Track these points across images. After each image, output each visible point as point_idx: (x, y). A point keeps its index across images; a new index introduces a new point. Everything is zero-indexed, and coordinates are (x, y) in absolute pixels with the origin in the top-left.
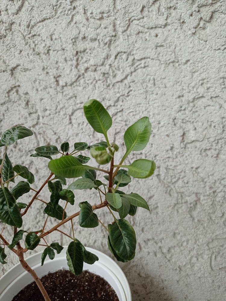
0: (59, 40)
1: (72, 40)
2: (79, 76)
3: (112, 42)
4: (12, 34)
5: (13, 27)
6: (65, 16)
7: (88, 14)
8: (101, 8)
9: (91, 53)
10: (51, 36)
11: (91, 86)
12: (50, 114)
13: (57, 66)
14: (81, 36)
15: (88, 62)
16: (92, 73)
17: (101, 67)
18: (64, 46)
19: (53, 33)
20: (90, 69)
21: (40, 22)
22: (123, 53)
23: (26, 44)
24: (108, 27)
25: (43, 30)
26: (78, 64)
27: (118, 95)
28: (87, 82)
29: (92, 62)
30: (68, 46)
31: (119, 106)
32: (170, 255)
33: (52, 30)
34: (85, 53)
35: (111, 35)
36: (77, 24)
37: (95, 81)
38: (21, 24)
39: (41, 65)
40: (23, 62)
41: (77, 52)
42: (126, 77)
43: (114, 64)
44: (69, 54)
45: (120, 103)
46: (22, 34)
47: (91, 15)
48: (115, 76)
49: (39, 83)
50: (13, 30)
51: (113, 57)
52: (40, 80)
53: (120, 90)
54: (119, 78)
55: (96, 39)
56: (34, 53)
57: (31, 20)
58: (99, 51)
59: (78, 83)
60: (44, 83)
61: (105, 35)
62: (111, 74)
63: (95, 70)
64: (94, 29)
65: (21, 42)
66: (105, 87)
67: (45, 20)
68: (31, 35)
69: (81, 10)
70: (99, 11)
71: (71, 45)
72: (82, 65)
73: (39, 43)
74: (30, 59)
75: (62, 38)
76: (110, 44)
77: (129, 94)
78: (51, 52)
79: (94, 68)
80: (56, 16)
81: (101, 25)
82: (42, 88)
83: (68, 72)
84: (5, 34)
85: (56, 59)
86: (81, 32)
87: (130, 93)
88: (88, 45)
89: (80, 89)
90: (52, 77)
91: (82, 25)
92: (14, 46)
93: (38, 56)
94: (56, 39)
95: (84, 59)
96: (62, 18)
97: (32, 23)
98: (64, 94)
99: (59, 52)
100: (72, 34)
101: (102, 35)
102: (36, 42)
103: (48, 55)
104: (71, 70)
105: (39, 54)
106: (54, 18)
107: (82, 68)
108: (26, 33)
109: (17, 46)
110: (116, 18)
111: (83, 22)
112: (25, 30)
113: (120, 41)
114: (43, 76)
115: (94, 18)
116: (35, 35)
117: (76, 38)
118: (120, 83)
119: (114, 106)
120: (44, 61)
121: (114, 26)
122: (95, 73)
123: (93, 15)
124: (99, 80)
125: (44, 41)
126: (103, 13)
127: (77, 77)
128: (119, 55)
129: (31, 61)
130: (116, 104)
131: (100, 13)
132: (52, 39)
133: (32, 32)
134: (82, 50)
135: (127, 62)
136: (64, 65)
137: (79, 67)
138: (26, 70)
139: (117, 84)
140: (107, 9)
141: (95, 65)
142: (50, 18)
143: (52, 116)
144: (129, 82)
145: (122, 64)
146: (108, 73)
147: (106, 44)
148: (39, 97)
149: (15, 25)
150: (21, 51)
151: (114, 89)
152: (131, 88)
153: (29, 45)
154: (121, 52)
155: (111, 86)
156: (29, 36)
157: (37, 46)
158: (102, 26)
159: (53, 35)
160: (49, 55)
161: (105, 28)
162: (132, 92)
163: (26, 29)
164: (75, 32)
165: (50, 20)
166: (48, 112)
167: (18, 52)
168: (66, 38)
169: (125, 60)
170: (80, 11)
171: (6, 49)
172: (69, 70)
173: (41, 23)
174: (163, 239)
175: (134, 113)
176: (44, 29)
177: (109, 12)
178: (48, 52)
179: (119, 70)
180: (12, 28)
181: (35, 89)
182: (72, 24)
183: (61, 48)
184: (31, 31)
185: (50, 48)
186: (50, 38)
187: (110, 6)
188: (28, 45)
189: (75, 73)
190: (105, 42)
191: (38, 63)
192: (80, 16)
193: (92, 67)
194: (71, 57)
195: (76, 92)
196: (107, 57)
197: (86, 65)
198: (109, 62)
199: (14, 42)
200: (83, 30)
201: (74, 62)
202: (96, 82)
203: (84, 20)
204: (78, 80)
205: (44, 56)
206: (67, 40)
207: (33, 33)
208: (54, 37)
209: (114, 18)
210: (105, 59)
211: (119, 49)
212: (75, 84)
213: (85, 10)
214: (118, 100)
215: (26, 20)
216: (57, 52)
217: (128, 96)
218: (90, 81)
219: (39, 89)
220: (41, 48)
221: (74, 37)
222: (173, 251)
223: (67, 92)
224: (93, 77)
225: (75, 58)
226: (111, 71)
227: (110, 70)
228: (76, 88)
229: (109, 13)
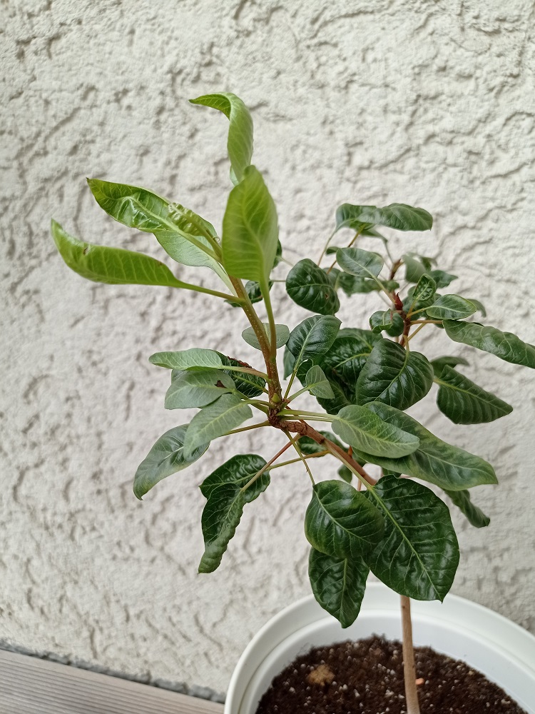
0: (383, 64)
1: (413, 68)
2: (408, 150)
3: (506, 89)
4: (270, 31)
5: (276, 17)
6: (412, 13)
7: (468, 18)
8: (503, 9)
9: (449, 105)
10: (365, 50)
11: (430, 177)
12: (308, 228)
13: (360, 120)
14: (439, 62)
15: (436, 121)
16: (441, 149)
17: (465, 138)
18: (389, 79)
19: (371, 47)
20: (437, 139)
21: (347, 16)
22: (524, 116)
23: (298, 59)
24: (507, 53)
25: (348, 36)
26: (411, 124)
27: (490, 205)
28: (423, 165)
29: (448, 123)
30: (400, 80)
31: (485, 231)
32: (513, 590)
33: (371, 38)
34: (435, 102)
35: (508, 73)
36: (434, 35)
37: (444, 166)
38: (300, 13)
39: (323, 112)
40: (278, 99)
41: (419, 96)
42: (518, 170)
43: (499, 135)
44: (397, 98)
45: (489, 224)
46: (294, 35)
47: (474, 21)
48: (492, 162)
49: (305, 152)
50: (273, 23)
51: (500, 120)
52: (308, 146)
53: (499, 194)
54: (500, 168)
55: (470, 76)
56: (312, 81)
57: (325, 8)
58: (471, 104)
59: (398, 166)
60: (317, 155)
61: (495, 71)
62: (487, 157)
63: (450, 143)
64: (472, 53)
65: (287, 53)
66: (465, 182)
67: (359, 13)
68: (315, 41)
69: (455, 6)
70: (496, 14)
71: (409, 80)
72: (420, 127)
73: (331, 62)
74: (298, 95)
75: (390, 61)
76: (499, 92)
77: (515, 207)
78: (354, 87)
79: (449, 136)
80: (390, 11)
81: (490, 45)
82: (308, 164)
83: (383, 137)
84: (251, 28)
85: (361, 105)
86: (439, 56)
87: (520, 204)
88: (447, 85)
89: (401, 179)
90: (340, 144)
91: (446, 39)
92: (267, 58)
93: (320, 91)
94: (375, 60)
95: (430, 115)
96: (403, 17)
97: (327, 15)
98: (359, 185)
99: (374, 90)
100: (419, 55)
101: (487, 69)
102: (323, 59)
103: (343, 92)
104: (393, 134)
105: (322, 86)
106: (383, 13)
107: (420, 133)
108: (303, 35)
109: (272, 60)
110: (532, 36)
111: (451, 34)
112: (304, 27)
113: (524, 88)
114: (319, 138)
115: (479, 30)
116: (326, 43)
117: (424, 66)
118: (500, 180)
119: (473, 228)
120: (333, 105)
121: (521, 54)
122: (449, 149)
123: (478, 21)
124: (455, 165)
125: (345, 59)
126: (504, 20)
127: (402, 151)
128: (514, 119)
129: (299, 100)
130: (479, 225)
131: (498, 20)
132: (364, 60)
133: (320, 34)
134: (432, 93)
135: (529, 137)
136: (378, 120)
137: (411, 130)
138: (279, 117)
139: (495, 182)
140: (516, 12)
141: (452, 132)
142: (372, 12)
143: (312, 233)
144: (524, 179)
145: (517, 139)
146: (477, 154)
147: (491, 90)
148: (293, 184)
149: (280, 13)
150: (279, 73)
151: (484, 191)
152: (524, 195)
153: (305, 63)
154: (522, 113)
155: (477, 183)
156: (308, 42)
157: (322, 68)
158: (495, 49)
159: (370, 51)
160: (347, 93)
161: (499, 56)
162: (525, 203)
163: (308, 26)
164: (424, 54)
165: (370, 17)
166: (304, 223)
167: (273, 73)
168: (401, 63)
169: (526, 131)
170: (452, 7)
171: (243, 62)
172: (387, 133)
173: (348, 20)
174: (508, 549)
175: (517, 251)
176: (352, 34)
177: (517, 20)
178: (346, 87)
179: (505, 150)
180: (273, 18)
181: (288, 166)
182: (423, 34)
183: (382, 82)
184: (318, 31)
185: (356, 78)
186: (361, 55)
187: (525, 9)
188: (301, 63)
189: (400, 142)
190: (492, 86)
191: (316, 107)
192: (449, 20)
193: (444, 135)
194: (403, 105)
195: (389, 185)
196: (485, 120)
197: (431, 128)
198: (488, 129)
199: (269, 50)
200: (446, 51)
201: (406, 118)
202: (445, 169)
203: (456, 30)
204: (401, 159)
205: (333, 95)
206: (402, 68)
207: (321, 37)
208: (370, 56)
209: (523, 35)
210: (480, 121)
211: (518, 106)
212: (391, 167)
213: (462, 6)
214: (483, 218)
215: (313, 7)
216: (370, 90)
217: (512, 210)
218: (432, 165)
219: (299, 168)
220: (332, 75)
221: (420, 62)
222: (522, 579)
223: (366, 183)
224: (442, 155)
225: (411, 109)
226: (487, 150)
227: (487, 147)
228: (391, 176)
229: (516, 23)
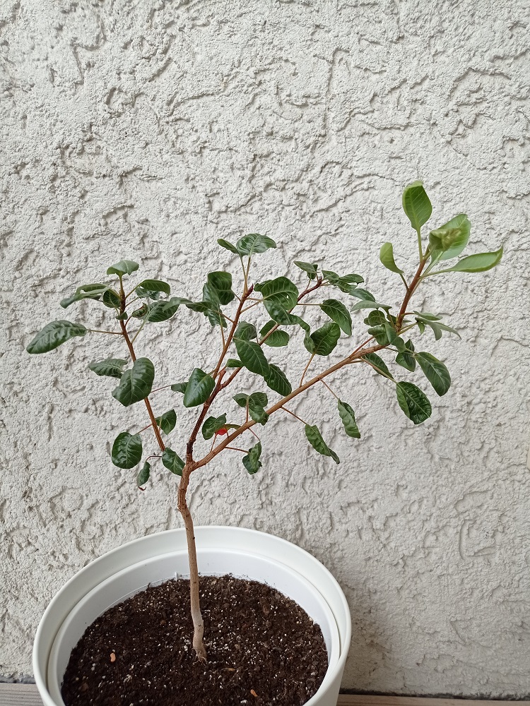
0: (226, 133)
1: (249, 135)
2: (253, 197)
3: (318, 145)
4: (136, 112)
5: (139, 100)
6: (242, 94)
7: (283, 95)
8: (306, 89)
9: (279, 160)
10: (211, 123)
11: (272, 215)
12: (186, 261)
13: (215, 176)
14: (267, 129)
15: (271, 173)
16: (277, 194)
17: (293, 185)
18: (232, 144)
19: (215, 120)
20: (274, 187)
21: (193, 98)
22: (334, 164)
23: (161, 133)
24: (314, 120)
25: (197, 114)
26: (253, 176)
27: (319, 232)
28: (267, 207)
29: (280, 174)
30: (240, 144)
31: (318, 252)
32: (387, 534)
33: (214, 114)
34: (268, 159)
35: (318, 133)
36: (261, 109)
37: (281, 206)
38: (158, 97)
39: (185, 172)
40: (150, 164)
41: (255, 155)
42: (335, 204)
43: (318, 180)
44: (239, 158)
45: (320, 246)
46: (155, 114)
47: (288, 98)
48: (316, 201)
49: (175, 203)
50: (136, 106)
51: (318, 169)
52: (178, 199)
53: (324, 223)
54: (323, 204)
55: (291, 138)
56: (173, 149)
57: (176, 93)
58: (295, 158)
59: (248, 209)
60: (185, 204)
61: (308, 133)
62: (311, 197)
63: (283, 189)
64: (290, 121)
65: (151, 128)
66: (298, 217)
67: (203, 95)
68: (172, 118)
69: (272, 88)
70: (302, 93)
71: (246, 143)
72: (260, 178)
73: (186, 133)
74: (164, 160)
75: (230, 131)
76: (314, 148)
77: (337, 232)
78: (206, 152)
79: (282, 184)
80: (226, 93)
81: (302, 115)
82: (178, 212)
83: (233, 188)
84: (120, 111)
85: (213, 165)
86: (266, 124)
87: (340, 230)
88: (276, 146)
89: (251, 218)
90: (201, 195)
91: (269, 112)
92: (136, 133)
93: (181, 156)
94: (219, 130)
95: (266, 169)
96: (236, 97)
97: (179, 98)
98: (220, 226)
99: (221, 153)
100: (251, 125)
101: (302, 131)
102: (180, 132)
103: (199, 156)
104: (240, 185)
105: (182, 153)
106: (221, 95)
107: (260, 183)
108: (162, 114)
109: (140, 134)
110: (330, 107)
111: (273, 108)
112: (162, 108)
113: (331, 144)
114: (184, 192)
115: (292, 104)
116: (180, 119)
117: (256, 133)
118: (323, 213)
119: (309, 251)
120: (192, 166)
121: (325, 120)
122: (283, 193)
123: (291, 98)
124: (289, 205)
125: (196, 131)
126: (309, 97)
127: (249, 198)
128: (327, 167)
129: (166, 164)
130: (313, 248)
131: (304, 97)
132: (211, 131)
133: (175, 113)
134: (265, 153)
135: (340, 179)
136: (228, 175)
137: (253, 182)
138: (151, 178)
139: (319, 215)
140: (316, 91)
141: (284, 180)
142: (212, 95)
143: (189, 264)
144: (341, 211)
145: (331, 181)
146: (304, 195)
147: (308, 147)
148: (169, 229)
149: (143, 98)
150: (147, 144)
151: (313, 222)
152: (342, 222)
153: (166, 135)
154: (332, 162)
155: (308, 217)
156: (167, 119)
157: (180, 138)
158: (305, 117)
159: (215, 124)
160: (202, 156)
161: (309, 122)
162: (344, 228)
163: (165, 107)
164: (256, 123)
165: (212, 98)
166: (182, 257)
167: (142, 144)
168: (239, 131)
169: (337, 176)
170: (270, 89)
171: (117, 137)
172: (236, 185)
173: (195, 101)
174: (376, 500)
175: (344, 265)
176: (200, 111)
177: (318, 97)
178: (200, 152)
179: (324, 191)
180: (137, 102)
181: (164, 214)
182: (252, 109)
183: (227, 146)
184: (173, 110)
185: (206, 145)
186: (208, 127)
187: (322, 88)
188: (163, 135)
189: (246, 191)
190: (307, 144)
191: (179, 169)
192: (269, 98)
193: (278, 183)
194: (244, 163)
195: (243, 223)
196: (307, 169)
197: (267, 179)
198: (310, 176)
199: (137, 126)
200: (271, 120)
201: (248, 173)
202: (283, 208)
203: (276, 105)
204: (250, 203)
205: (191, 159)
206: (240, 135)
207: (176, 115)
208: (215, 128)
209: (324, 107)
210: (303, 171)
211: (328, 157)
212: (243, 210)
213: (278, 88)
214: (316, 243)
215: (167, 93)
216: (219, 152)
217: (336, 235)
218: (272, 206)
219: (172, 215)
220: (188, 143)
221: (253, 130)
222: (392, 524)
223: (226, 224)
224: (279, 199)
225: (251, 165)
226: (311, 192)
227: (311, 189)
228: (243, 217)
229: (318, 99)
